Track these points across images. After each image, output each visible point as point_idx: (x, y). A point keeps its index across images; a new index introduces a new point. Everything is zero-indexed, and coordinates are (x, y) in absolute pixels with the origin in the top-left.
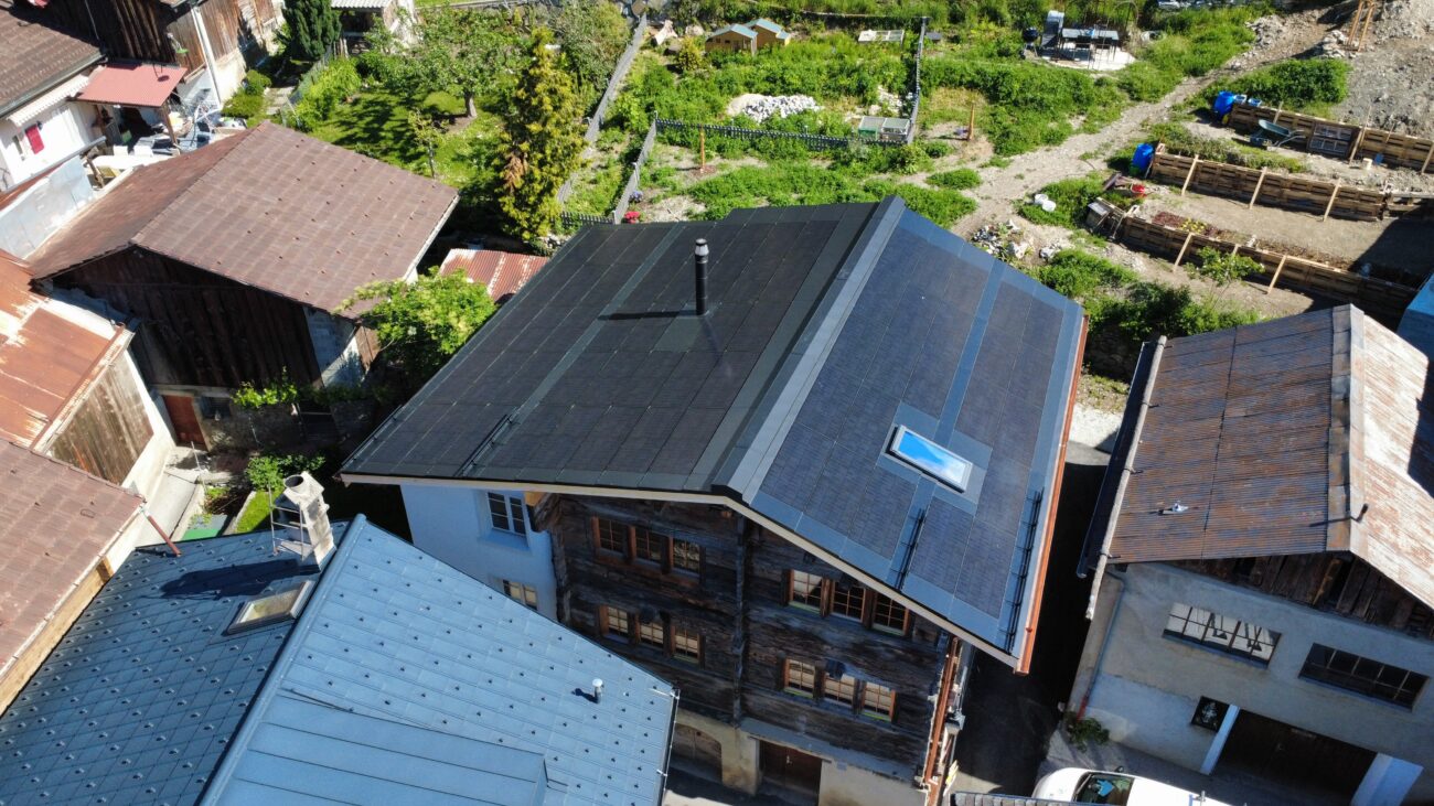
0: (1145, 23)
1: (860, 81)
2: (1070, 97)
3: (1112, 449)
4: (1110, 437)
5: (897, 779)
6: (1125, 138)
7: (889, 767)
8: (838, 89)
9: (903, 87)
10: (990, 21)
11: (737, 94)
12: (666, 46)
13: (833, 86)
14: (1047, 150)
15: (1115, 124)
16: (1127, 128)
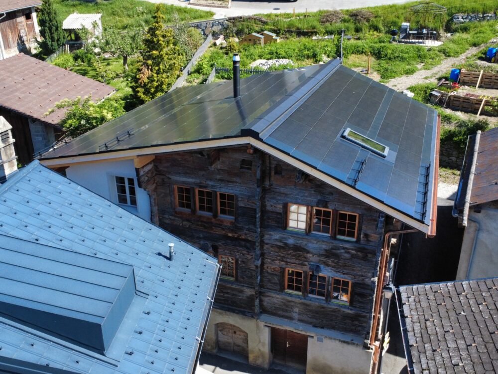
0: (448, 29)
1: (314, 52)
2: (416, 56)
3: (455, 198)
4: (454, 194)
5: (354, 344)
6: (444, 71)
7: (348, 337)
8: (303, 56)
9: (335, 55)
10: (374, 31)
11: (255, 60)
12: (221, 46)
13: (301, 54)
14: (407, 77)
15: (439, 66)
16: (445, 67)
